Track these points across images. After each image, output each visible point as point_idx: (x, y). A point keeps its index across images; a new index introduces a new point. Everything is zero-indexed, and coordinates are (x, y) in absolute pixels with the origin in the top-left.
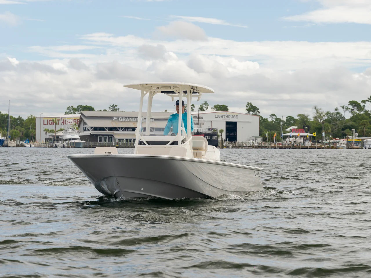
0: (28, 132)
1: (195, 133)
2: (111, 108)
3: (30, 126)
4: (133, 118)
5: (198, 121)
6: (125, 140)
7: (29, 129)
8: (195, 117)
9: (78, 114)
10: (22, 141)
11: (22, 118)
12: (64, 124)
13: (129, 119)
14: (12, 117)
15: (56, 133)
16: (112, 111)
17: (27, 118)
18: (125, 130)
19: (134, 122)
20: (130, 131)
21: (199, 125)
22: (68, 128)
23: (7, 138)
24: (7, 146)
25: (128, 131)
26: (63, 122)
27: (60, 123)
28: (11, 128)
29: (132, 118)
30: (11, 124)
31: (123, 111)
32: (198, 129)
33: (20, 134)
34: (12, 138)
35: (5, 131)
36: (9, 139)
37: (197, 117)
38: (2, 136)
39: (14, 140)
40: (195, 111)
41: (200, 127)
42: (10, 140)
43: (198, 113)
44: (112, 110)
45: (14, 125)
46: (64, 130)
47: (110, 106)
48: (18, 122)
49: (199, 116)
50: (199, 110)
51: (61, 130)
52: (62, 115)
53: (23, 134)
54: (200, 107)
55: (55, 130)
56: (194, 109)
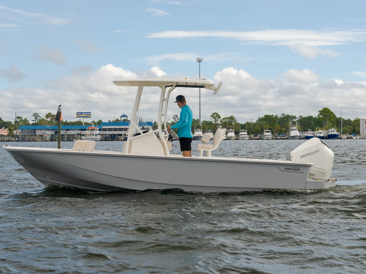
0: (354, 129)
3: (356, 125)
7: (355, 127)
10: (351, 135)
11: (350, 120)
14: (344, 119)
17: (354, 120)
23: (340, 133)
24: (341, 138)
28: (343, 126)
30: (343, 124)
33: (350, 130)
34: (344, 133)
35: (339, 128)
36: (342, 134)
38: (337, 132)
39: (345, 135)
42: (343, 135)
45: (345, 124)
48: (348, 122)
53: (351, 130)
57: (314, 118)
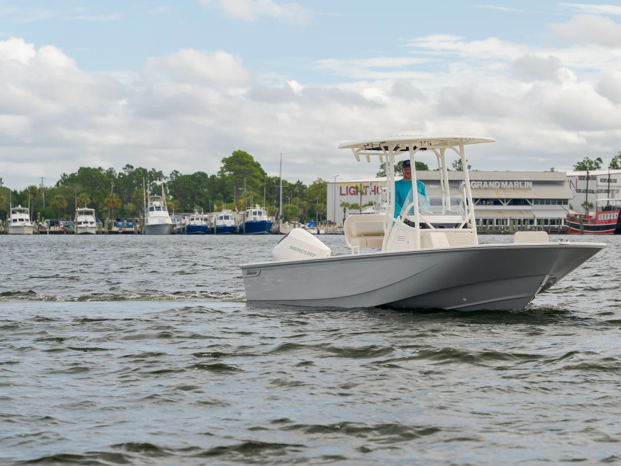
0: (313, 207)
1: (604, 208)
2: (456, 166)
3: (318, 198)
4: (496, 182)
5: (609, 186)
6: (481, 220)
7: (316, 202)
8: (603, 180)
9: (400, 176)
10: (303, 223)
11: (303, 184)
12: (375, 194)
13: (488, 183)
14: (286, 182)
15: (362, 209)
16: (458, 170)
17: (312, 184)
18: (482, 204)
19: (497, 189)
20: (490, 204)
21: (610, 194)
22: (382, 200)
23: (277, 219)
24: (277, 233)
25: (486, 204)
26: (374, 191)
27: (368, 193)
28: (285, 201)
29: (493, 182)
30: (284, 194)
31: (477, 171)
32: (608, 201)
33: (301, 212)
34: (286, 219)
35: (274, 206)
36: (281, 221)
37: (607, 181)
38: (269, 216)
39: (290, 223)
40: (604, 170)
41: (612, 197)
42: (283, 222)
43: (608, 173)
44: (457, 168)
45: (289, 196)
46: (375, 203)
47: (456, 162)
48: (296, 191)
49: (611, 178)
50: (609, 168)
51: (371, 204)
52: (373, 178)
53: (304, 212)
54: (611, 161)
55: (359, 204)
56: (600, 165)
57: (209, 177)
